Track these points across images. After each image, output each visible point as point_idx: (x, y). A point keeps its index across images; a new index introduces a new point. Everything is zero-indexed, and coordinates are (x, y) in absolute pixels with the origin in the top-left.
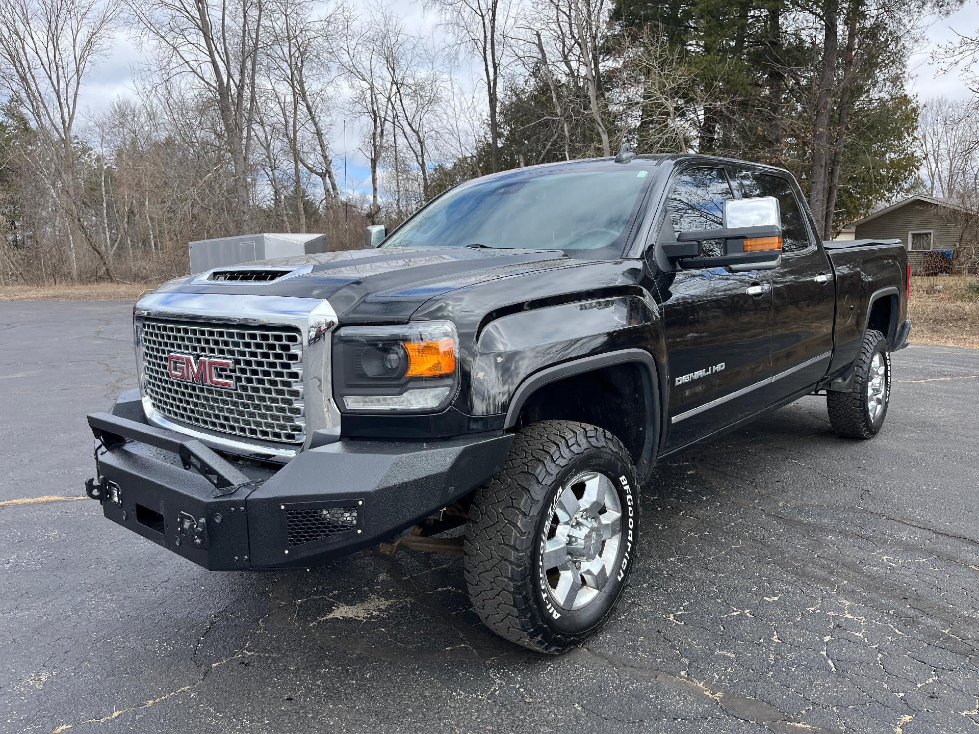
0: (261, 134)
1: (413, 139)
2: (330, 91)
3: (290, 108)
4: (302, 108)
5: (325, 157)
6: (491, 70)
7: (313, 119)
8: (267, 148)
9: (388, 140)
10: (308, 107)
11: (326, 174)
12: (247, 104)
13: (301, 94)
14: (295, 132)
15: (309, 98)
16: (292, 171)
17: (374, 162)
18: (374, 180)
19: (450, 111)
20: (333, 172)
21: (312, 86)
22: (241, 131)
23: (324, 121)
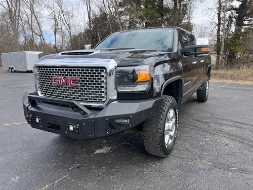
0: (21, 23)
1: (67, 26)
2: (42, 12)
3: (30, 16)
4: (33, 16)
5: (41, 31)
6: (89, 9)
7: (37, 19)
8: (23, 27)
9: (59, 26)
10: (35, 16)
11: (41, 35)
12: (17, 14)
13: (33, 12)
14: (32, 23)
15: (35, 14)
16: (31, 34)
17: (55, 33)
18: (55, 38)
19: (78, 19)
20: (43, 35)
21: (36, 10)
22: (16, 22)
23: (40, 20)
